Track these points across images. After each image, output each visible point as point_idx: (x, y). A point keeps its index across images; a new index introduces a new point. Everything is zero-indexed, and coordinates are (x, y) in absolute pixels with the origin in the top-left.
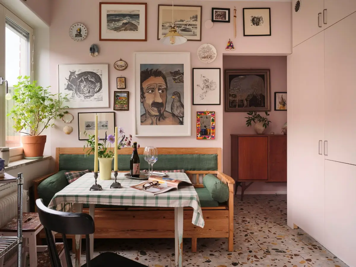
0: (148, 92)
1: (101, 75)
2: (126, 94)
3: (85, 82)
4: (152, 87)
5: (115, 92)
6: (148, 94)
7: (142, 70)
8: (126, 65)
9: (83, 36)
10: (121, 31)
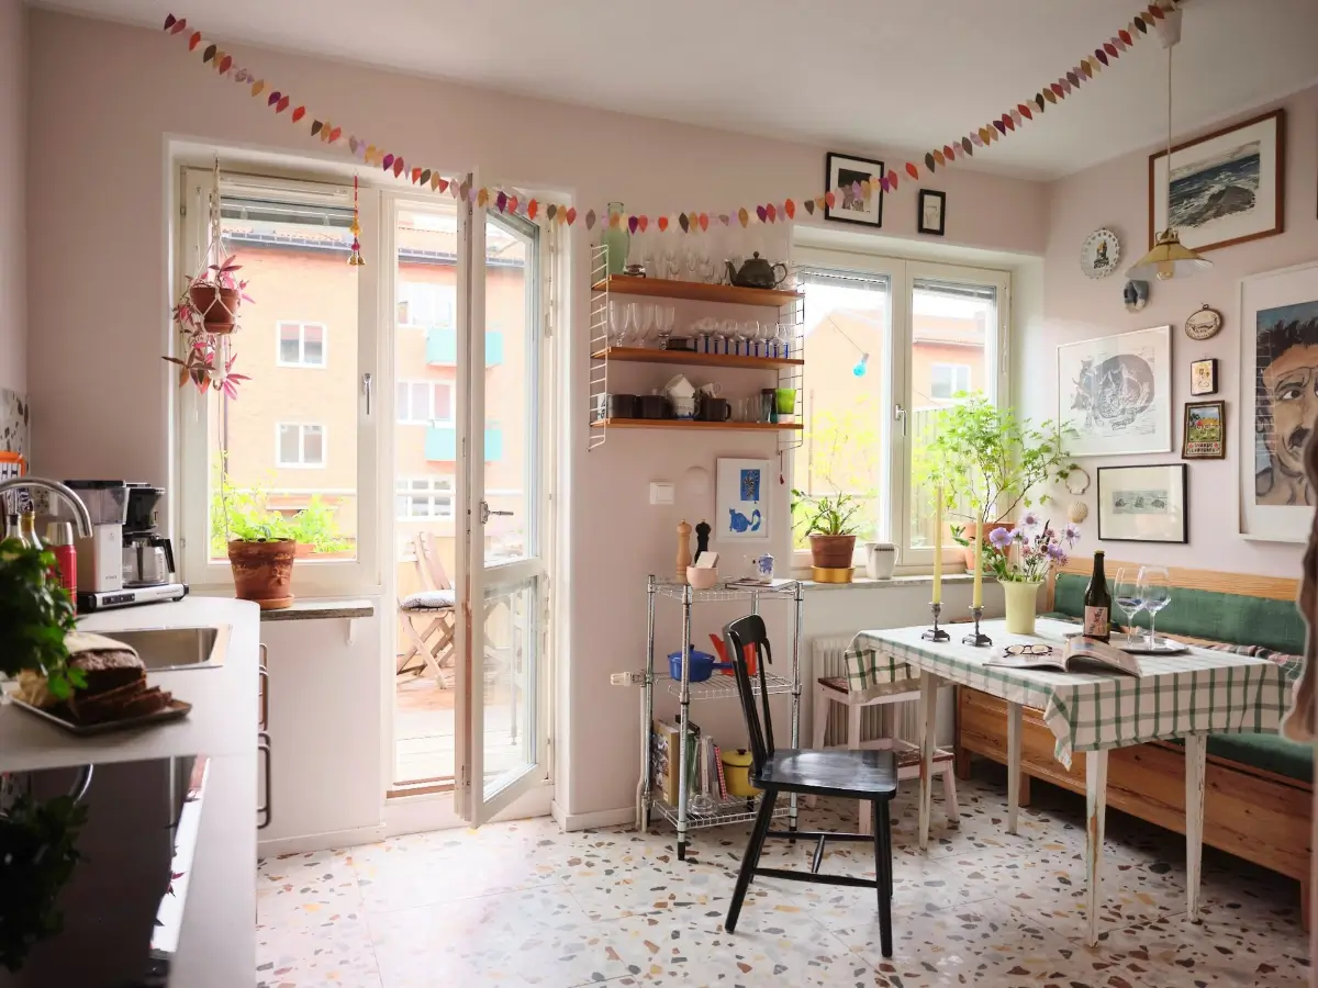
0: (1281, 399)
1: (1152, 360)
2: (1216, 410)
3: (1114, 385)
4: (1291, 381)
5: (1187, 404)
6: (1279, 403)
7: (1263, 330)
8: (1218, 321)
9: (1111, 260)
10: (1205, 220)
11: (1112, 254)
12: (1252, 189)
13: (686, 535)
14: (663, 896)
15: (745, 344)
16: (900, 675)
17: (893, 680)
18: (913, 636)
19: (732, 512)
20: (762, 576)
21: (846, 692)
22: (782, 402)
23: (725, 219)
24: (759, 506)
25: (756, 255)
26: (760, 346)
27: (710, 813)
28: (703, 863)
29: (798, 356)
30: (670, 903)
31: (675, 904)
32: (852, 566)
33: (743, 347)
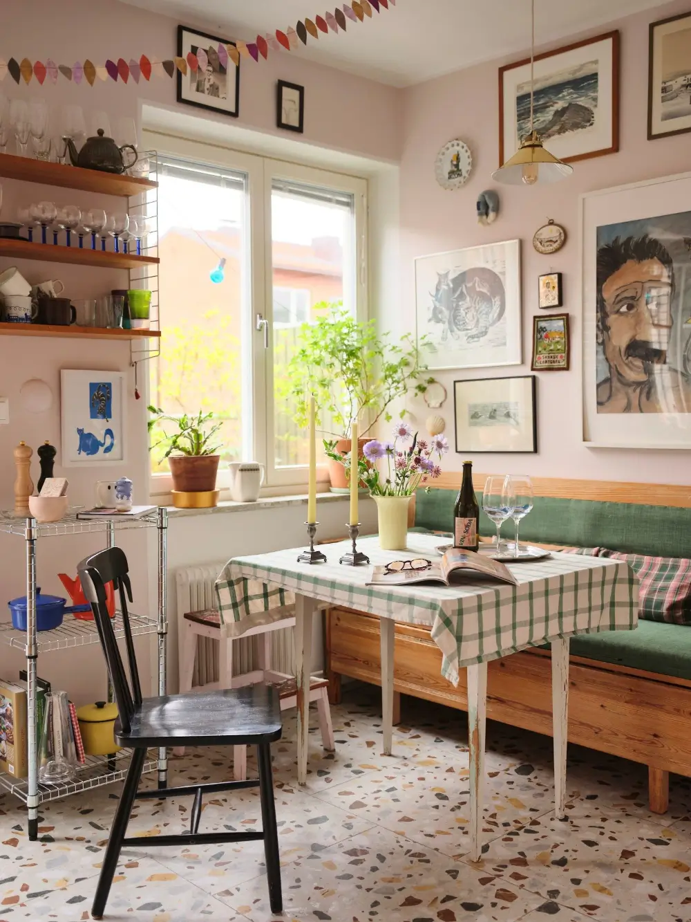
0: (618, 312)
1: (503, 273)
2: (561, 323)
3: (468, 299)
4: (626, 294)
5: (535, 317)
6: (616, 316)
7: (603, 245)
8: (563, 235)
9: (464, 173)
10: (549, 136)
11: (464, 166)
12: (592, 108)
13: (27, 460)
14: (14, 889)
15: (90, 236)
16: (274, 602)
17: (266, 608)
18: (288, 559)
19: (80, 431)
20: (119, 503)
21: (217, 626)
22: (137, 306)
23: (66, 71)
24: (112, 424)
25: (101, 132)
26: (107, 241)
27: (66, 780)
28: (59, 840)
29: (151, 253)
30: (23, 896)
31: (29, 896)
32: (216, 489)
33: (87, 242)
